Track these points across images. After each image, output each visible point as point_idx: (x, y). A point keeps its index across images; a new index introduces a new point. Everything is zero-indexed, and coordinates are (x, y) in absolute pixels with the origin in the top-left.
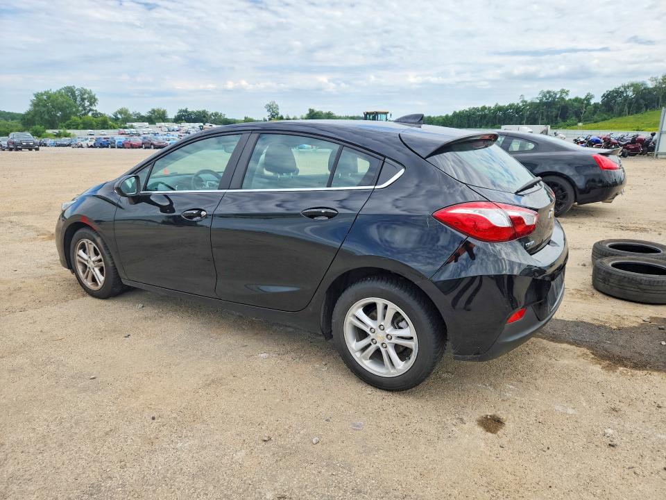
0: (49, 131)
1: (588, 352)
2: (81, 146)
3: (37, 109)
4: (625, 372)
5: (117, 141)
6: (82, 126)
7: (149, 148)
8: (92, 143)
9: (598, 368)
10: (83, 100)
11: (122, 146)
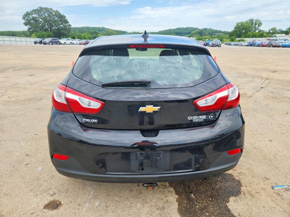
0: (237, 39)
2: (242, 46)
3: (236, 30)
5: (257, 43)
6: (251, 36)
7: (270, 47)
8: (247, 44)
10: (256, 24)
11: (259, 46)
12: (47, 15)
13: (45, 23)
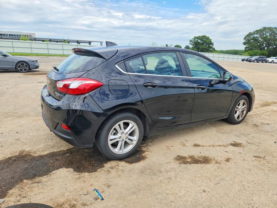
1: (34, 155)
4: (15, 153)
9: (27, 150)
12: (268, 35)
13: (264, 42)
